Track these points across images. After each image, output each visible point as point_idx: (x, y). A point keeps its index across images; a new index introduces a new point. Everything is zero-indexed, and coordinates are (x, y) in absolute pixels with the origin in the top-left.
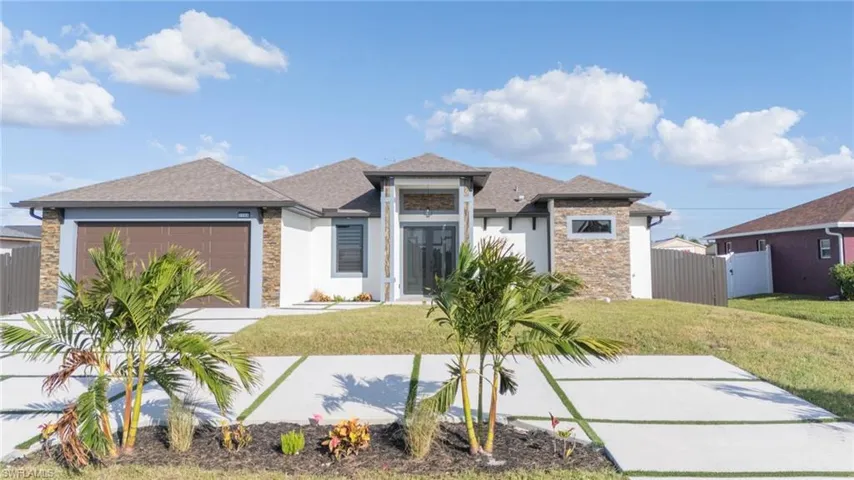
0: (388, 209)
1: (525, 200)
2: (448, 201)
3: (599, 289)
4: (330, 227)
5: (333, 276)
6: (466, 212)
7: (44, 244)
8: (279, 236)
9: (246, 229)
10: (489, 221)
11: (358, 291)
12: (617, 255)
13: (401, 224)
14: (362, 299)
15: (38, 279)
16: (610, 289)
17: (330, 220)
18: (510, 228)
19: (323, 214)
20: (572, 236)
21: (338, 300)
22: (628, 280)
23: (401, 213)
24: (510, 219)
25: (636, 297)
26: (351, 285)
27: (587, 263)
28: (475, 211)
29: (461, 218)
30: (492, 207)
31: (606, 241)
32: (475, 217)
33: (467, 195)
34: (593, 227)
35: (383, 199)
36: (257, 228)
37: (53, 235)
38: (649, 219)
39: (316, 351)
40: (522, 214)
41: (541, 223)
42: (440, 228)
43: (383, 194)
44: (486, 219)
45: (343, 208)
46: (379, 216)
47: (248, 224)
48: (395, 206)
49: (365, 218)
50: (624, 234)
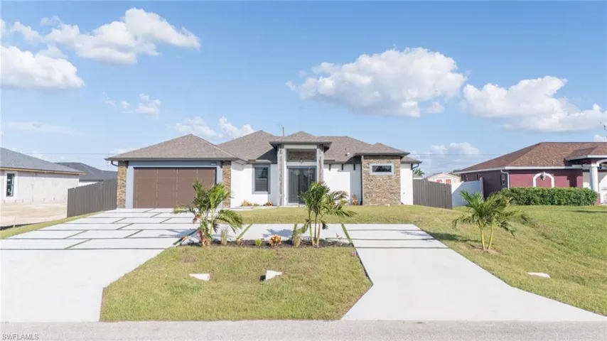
0: (281, 160)
1: (350, 155)
2: (311, 155)
3: (385, 200)
4: (251, 169)
5: (253, 193)
6: (320, 162)
7: (119, 177)
8: (230, 175)
9: (214, 170)
10: (332, 166)
11: (266, 201)
12: (394, 183)
13: (287, 167)
14: (268, 204)
15: (116, 194)
16: (390, 199)
17: (251, 165)
18: (342, 169)
19: (248, 163)
20: (372, 173)
21: (256, 205)
22: (400, 196)
23: (287, 161)
24: (343, 165)
25: (405, 204)
26: (262, 198)
27: (379, 187)
28: (325, 161)
29: (317, 164)
30: (334, 159)
31: (389, 176)
32: (325, 164)
33: (320, 153)
34: (380, 169)
35: (279, 155)
36: (220, 170)
37: (123, 173)
38: (412, 165)
39: (255, 223)
40: (349, 162)
41: (358, 167)
42: (307, 169)
43: (278, 152)
44: (330, 165)
45: (258, 159)
46: (276, 163)
47: (216, 168)
48: (284, 158)
49: (269, 164)
50: (398, 173)
